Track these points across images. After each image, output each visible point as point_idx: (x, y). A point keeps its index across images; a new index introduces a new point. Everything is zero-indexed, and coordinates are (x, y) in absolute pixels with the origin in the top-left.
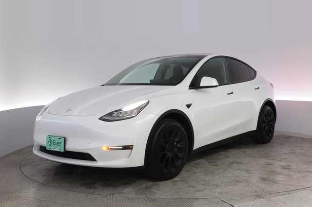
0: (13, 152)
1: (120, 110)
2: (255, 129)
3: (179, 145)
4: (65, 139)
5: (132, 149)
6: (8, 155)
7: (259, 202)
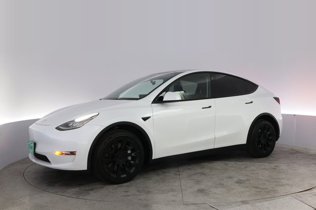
0: (18, 161)
1: (73, 121)
2: (245, 143)
3: (133, 154)
4: (35, 144)
5: (75, 154)
6: (12, 164)
7: (244, 206)
